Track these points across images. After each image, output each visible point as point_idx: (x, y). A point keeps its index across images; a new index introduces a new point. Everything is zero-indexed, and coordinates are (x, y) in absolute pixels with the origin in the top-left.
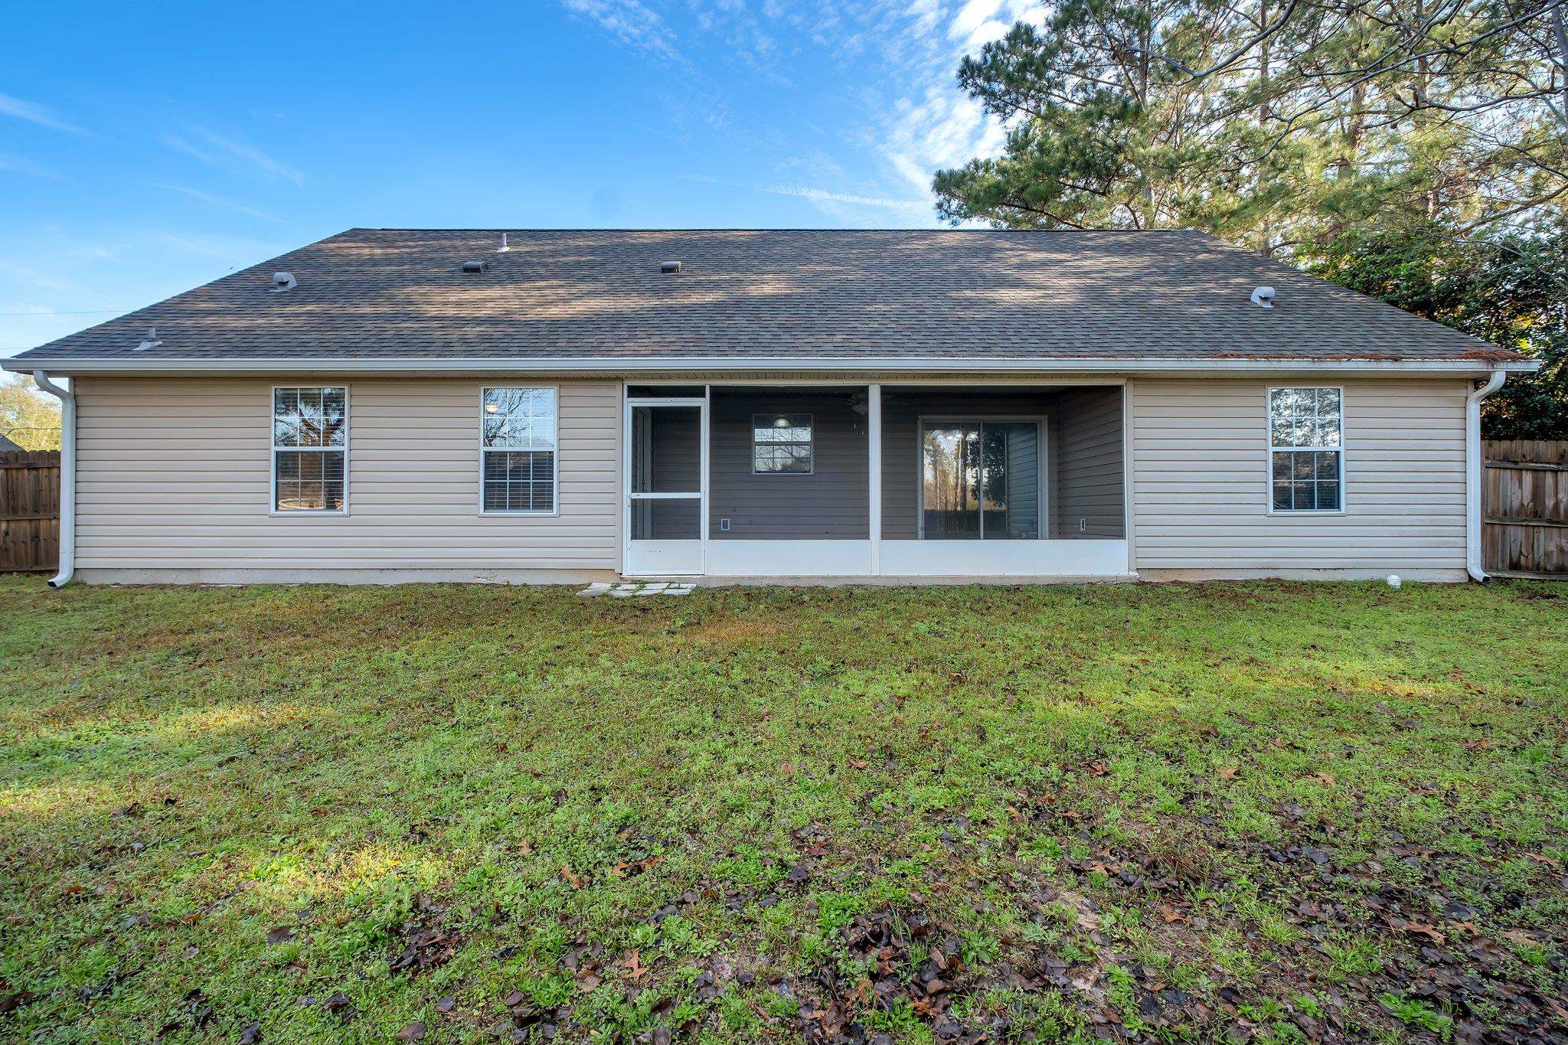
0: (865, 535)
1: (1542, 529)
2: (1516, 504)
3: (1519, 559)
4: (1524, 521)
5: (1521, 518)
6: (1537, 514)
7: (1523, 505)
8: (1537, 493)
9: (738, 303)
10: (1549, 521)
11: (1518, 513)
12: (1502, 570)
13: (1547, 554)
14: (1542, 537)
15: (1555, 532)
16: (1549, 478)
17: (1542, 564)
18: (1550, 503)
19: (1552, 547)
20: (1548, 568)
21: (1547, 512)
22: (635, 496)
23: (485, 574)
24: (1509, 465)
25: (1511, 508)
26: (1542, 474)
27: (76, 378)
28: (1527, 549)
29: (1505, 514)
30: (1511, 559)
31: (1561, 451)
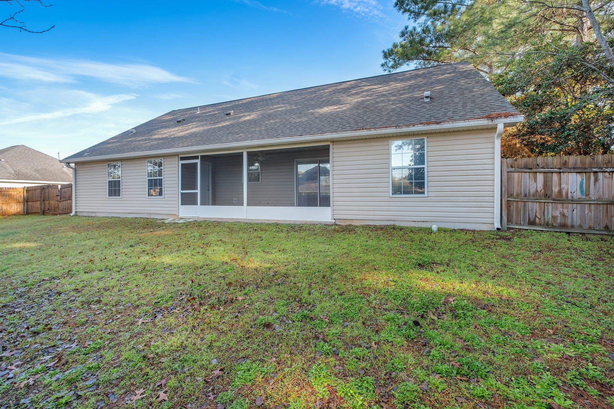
0: (242, 204)
1: (550, 204)
2: (533, 190)
3: (535, 219)
4: (537, 199)
5: (535, 198)
6: (546, 196)
7: (537, 191)
8: (547, 184)
9: (238, 124)
10: (554, 200)
11: (534, 195)
12: (523, 225)
13: (554, 218)
14: (550, 207)
15: (559, 206)
16: (555, 177)
17: (550, 222)
18: (556, 190)
19: (557, 213)
20: (554, 224)
21: (554, 195)
22: (182, 191)
23: (149, 215)
24: (526, 170)
25: (529, 193)
26: (550, 175)
27: (76, 163)
28: (540, 215)
29: (525, 196)
30: (529, 219)
31: (564, 161)
